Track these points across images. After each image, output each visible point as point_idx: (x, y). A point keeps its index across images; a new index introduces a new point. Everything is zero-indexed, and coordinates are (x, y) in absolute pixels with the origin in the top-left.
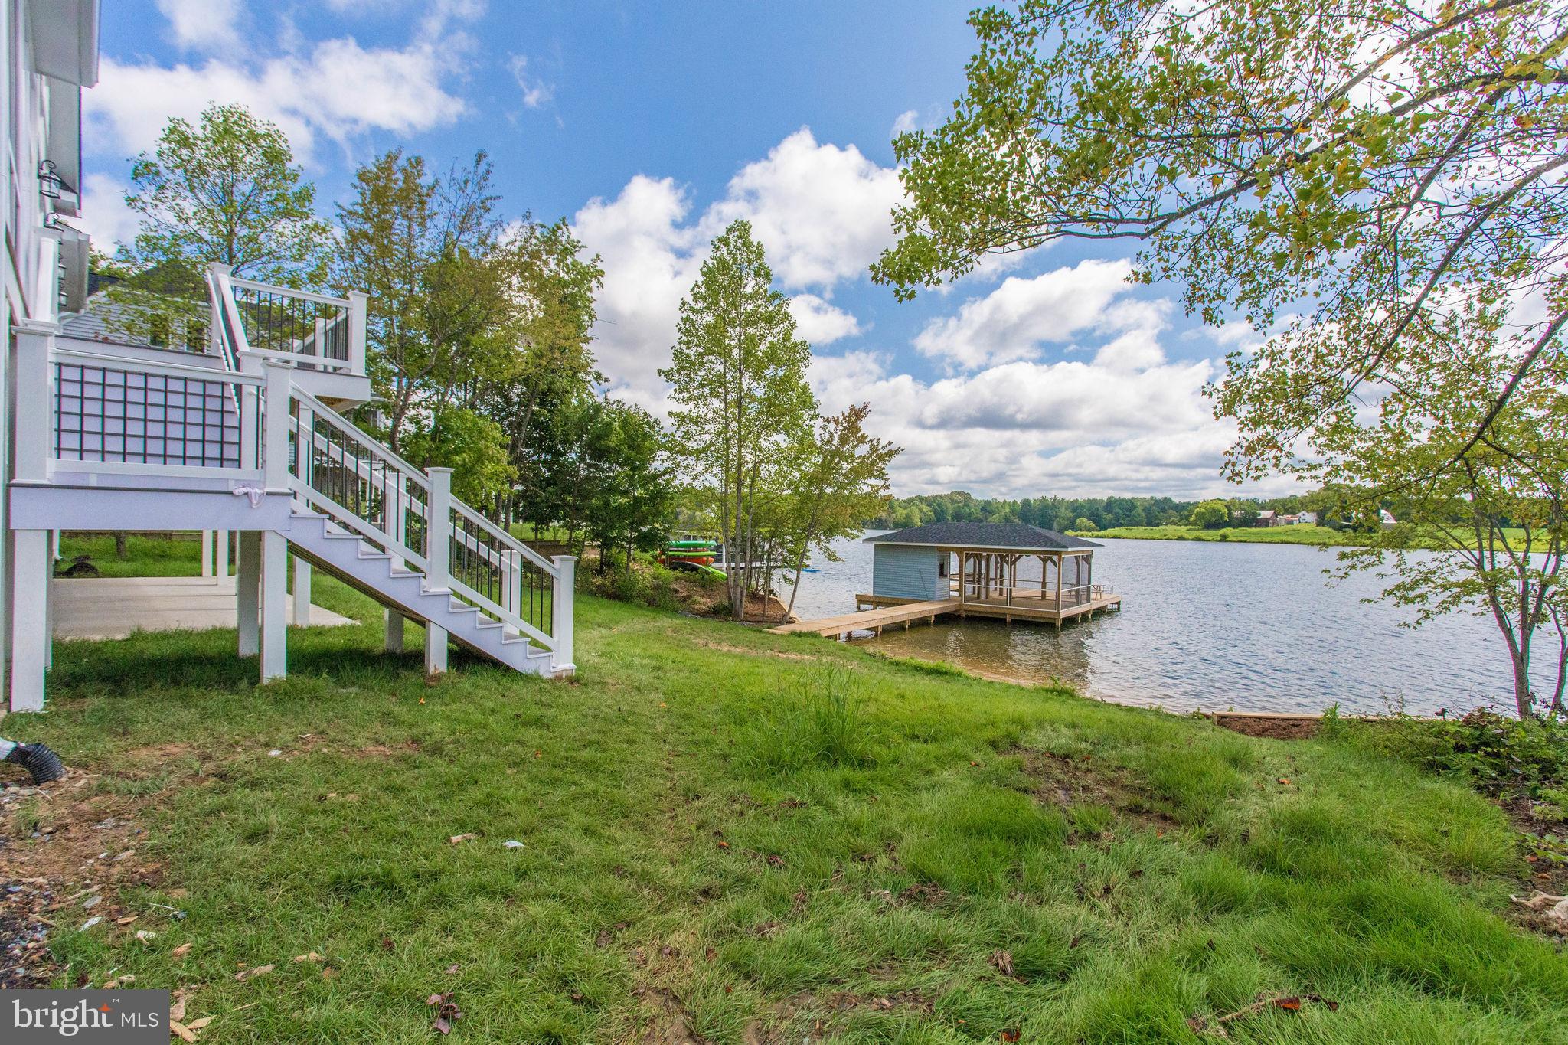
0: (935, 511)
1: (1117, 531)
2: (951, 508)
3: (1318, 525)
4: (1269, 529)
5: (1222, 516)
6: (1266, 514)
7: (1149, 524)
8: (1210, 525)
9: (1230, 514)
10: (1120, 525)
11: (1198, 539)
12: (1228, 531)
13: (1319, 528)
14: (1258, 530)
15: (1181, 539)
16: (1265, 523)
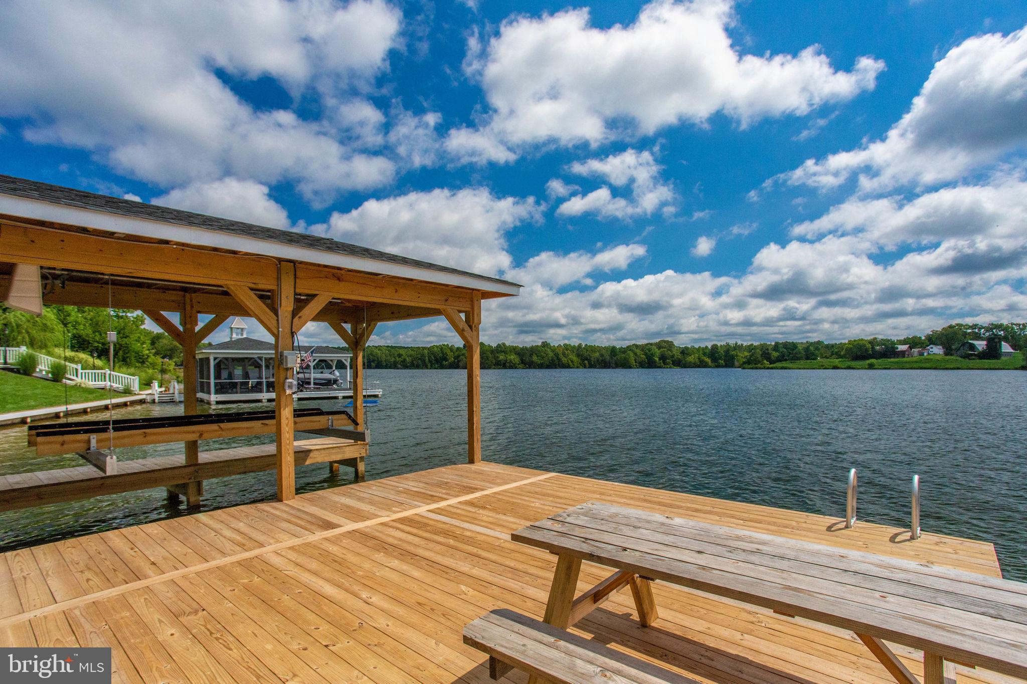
0: (646, 354)
1: (784, 364)
2: (658, 352)
3: (946, 354)
4: (905, 359)
5: (867, 350)
6: (901, 348)
7: (807, 358)
8: (857, 358)
9: (873, 348)
10: (786, 360)
11: (849, 368)
12: (873, 361)
13: (948, 357)
14: (896, 360)
15: (835, 368)
16: (903, 354)
